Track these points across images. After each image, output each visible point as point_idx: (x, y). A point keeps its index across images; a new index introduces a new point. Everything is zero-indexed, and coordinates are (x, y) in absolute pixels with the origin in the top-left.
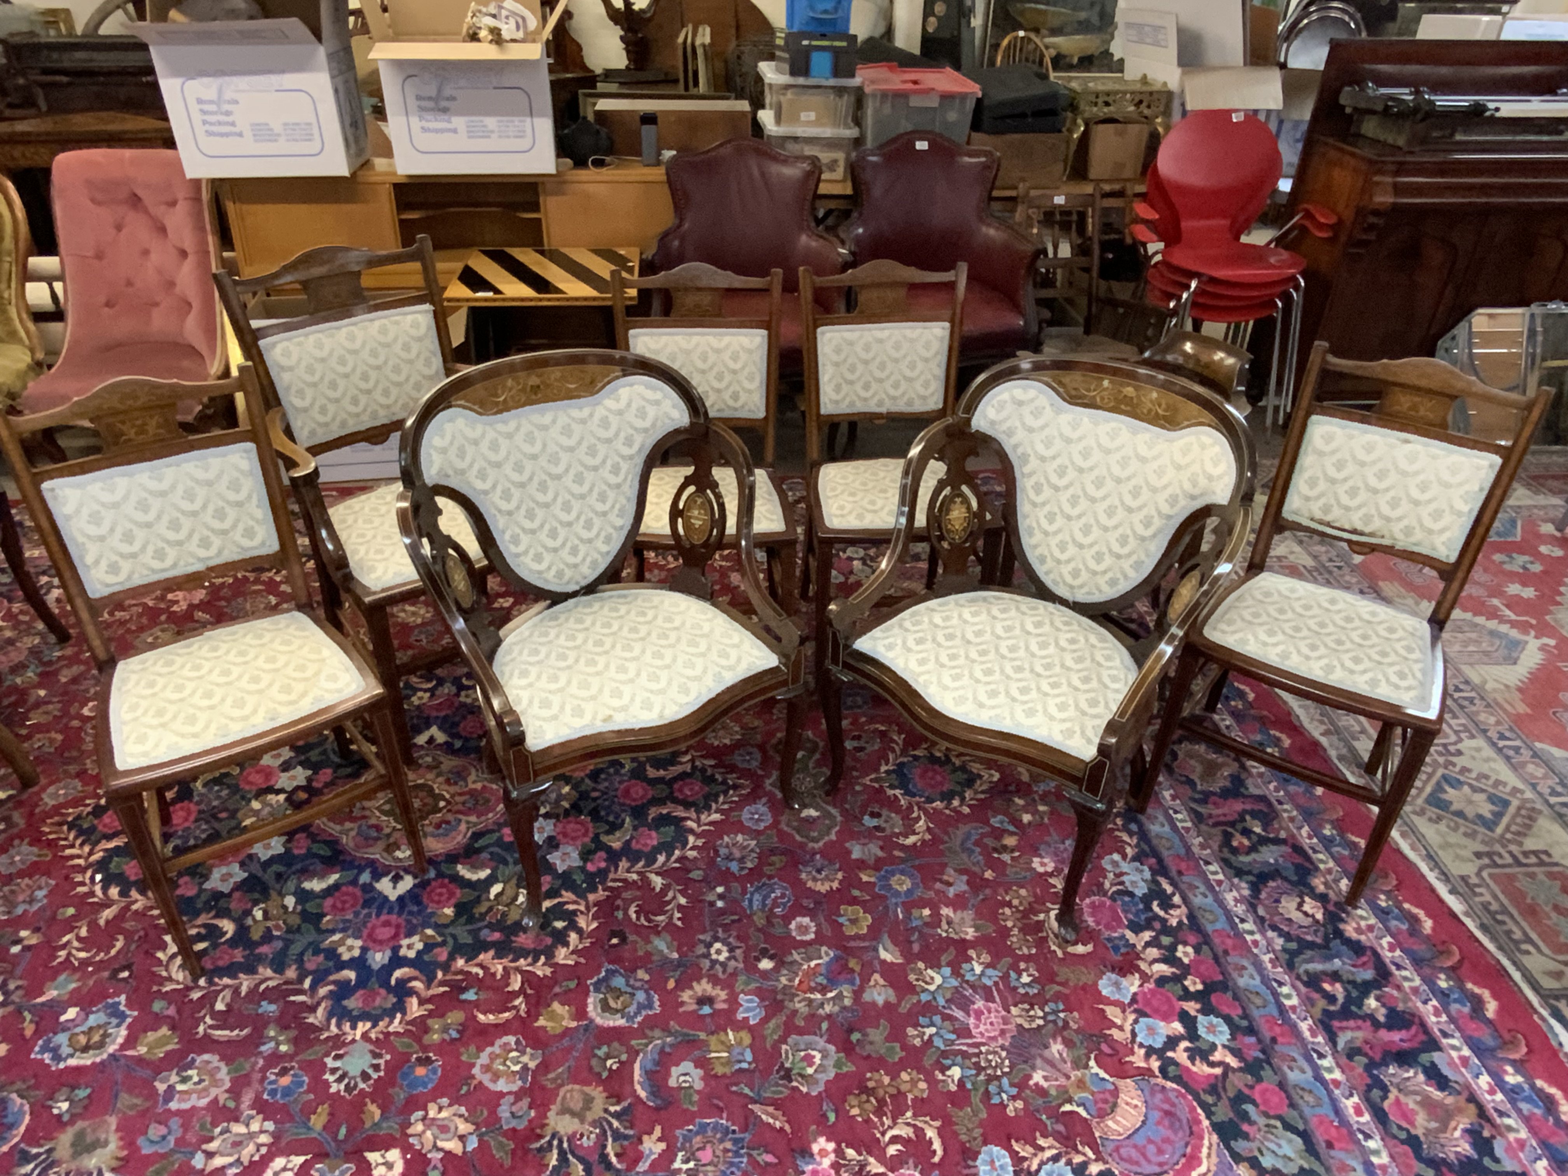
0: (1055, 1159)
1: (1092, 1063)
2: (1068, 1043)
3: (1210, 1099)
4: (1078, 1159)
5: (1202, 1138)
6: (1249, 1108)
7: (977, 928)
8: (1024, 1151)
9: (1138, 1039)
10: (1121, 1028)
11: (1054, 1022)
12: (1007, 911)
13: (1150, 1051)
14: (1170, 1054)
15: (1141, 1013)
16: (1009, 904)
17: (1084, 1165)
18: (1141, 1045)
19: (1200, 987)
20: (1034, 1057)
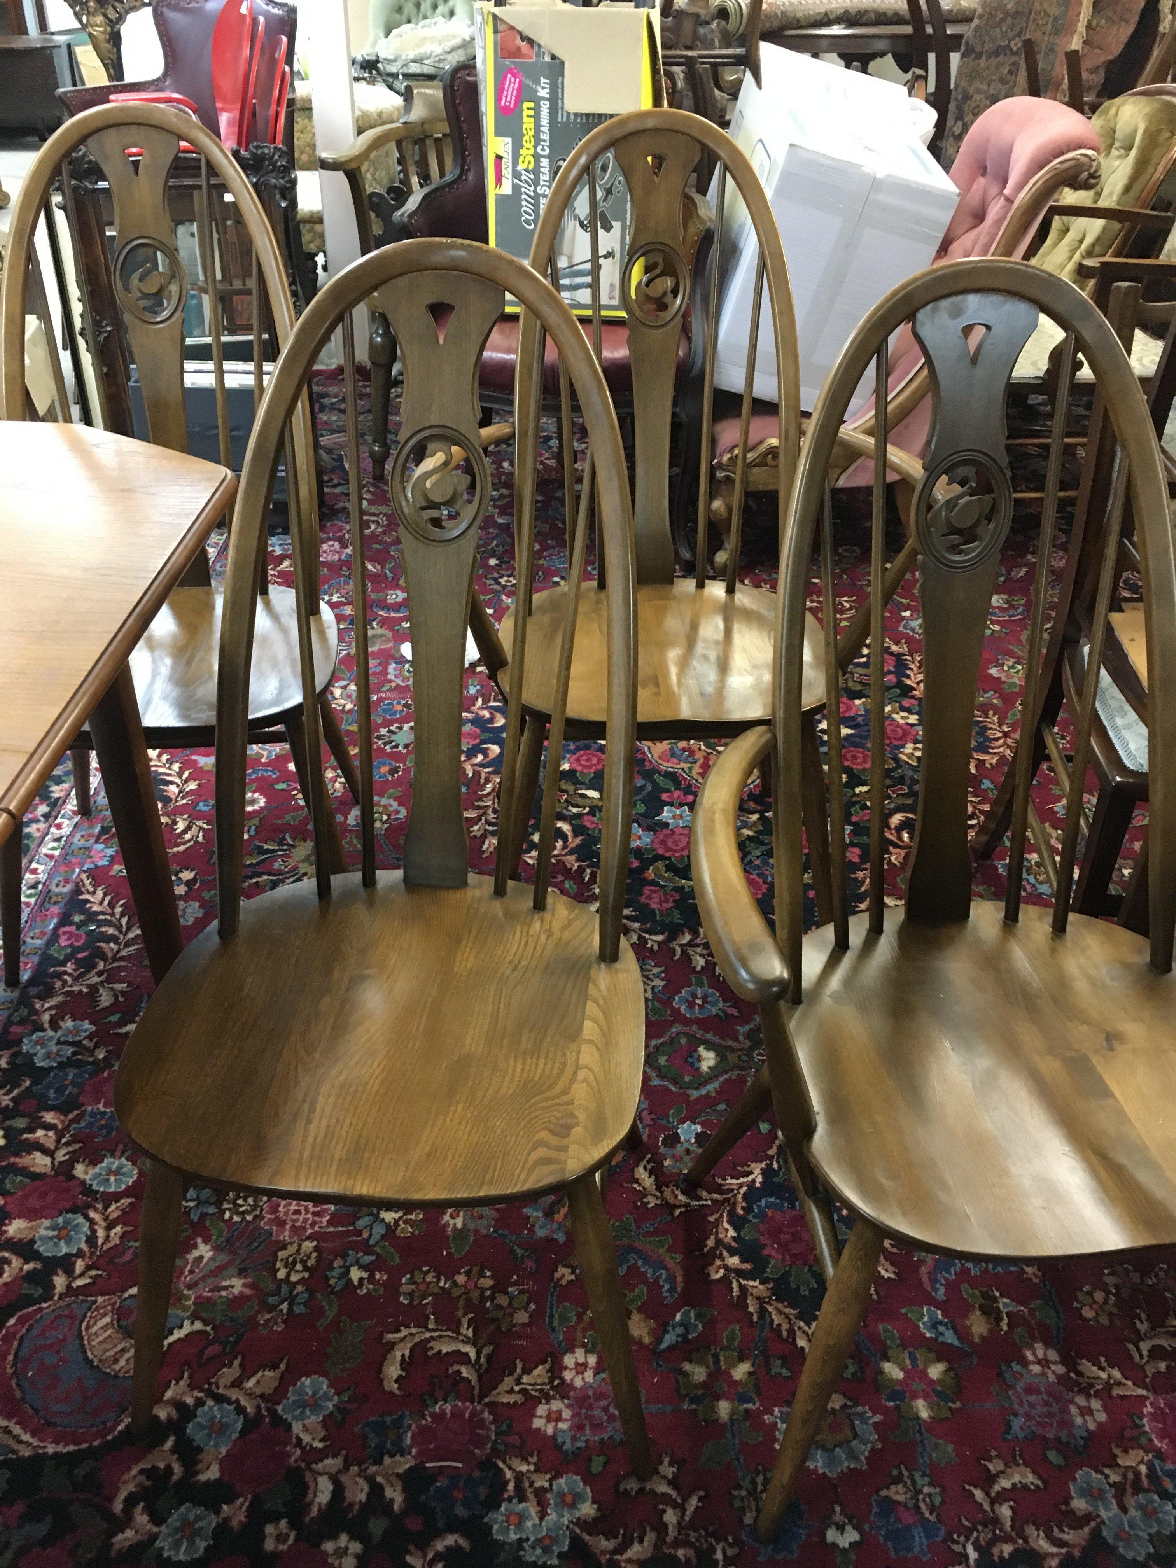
0: (91, 1239)
1: (198, 1326)
2: (239, 1301)
3: (81, 1471)
4: (80, 1265)
5: (34, 1434)
6: (42, 1529)
7: (460, 1234)
8: (114, 1211)
9: (210, 1403)
10: (237, 1383)
11: (277, 1292)
12: (486, 1282)
13: (186, 1413)
14: (170, 1443)
15: (251, 1424)
16: (499, 1287)
17: (69, 1271)
18: (200, 1403)
19: (269, 1545)
20: (233, 1252)
